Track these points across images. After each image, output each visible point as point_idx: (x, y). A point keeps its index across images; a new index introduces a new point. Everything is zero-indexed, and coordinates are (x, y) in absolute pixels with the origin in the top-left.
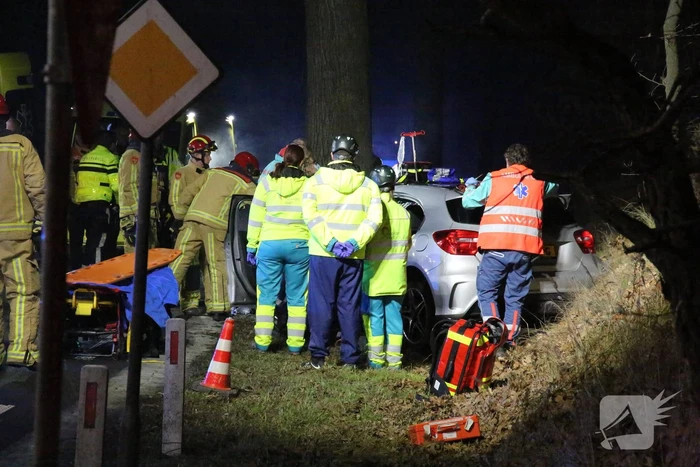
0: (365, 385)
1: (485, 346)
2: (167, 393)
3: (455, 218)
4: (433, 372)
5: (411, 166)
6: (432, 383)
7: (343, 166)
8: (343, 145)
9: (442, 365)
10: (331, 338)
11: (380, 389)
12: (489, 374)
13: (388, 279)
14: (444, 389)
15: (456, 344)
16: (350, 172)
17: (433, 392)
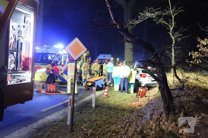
0: (128, 96)
1: (144, 91)
2: (93, 98)
3: (143, 73)
4: (137, 94)
5: (137, 65)
6: (137, 96)
7: (125, 65)
8: (125, 62)
9: (138, 93)
10: (124, 89)
11: (130, 97)
12: (145, 95)
13: (132, 81)
14: (138, 97)
15: (140, 91)
16: (126, 66)
17: (137, 97)
